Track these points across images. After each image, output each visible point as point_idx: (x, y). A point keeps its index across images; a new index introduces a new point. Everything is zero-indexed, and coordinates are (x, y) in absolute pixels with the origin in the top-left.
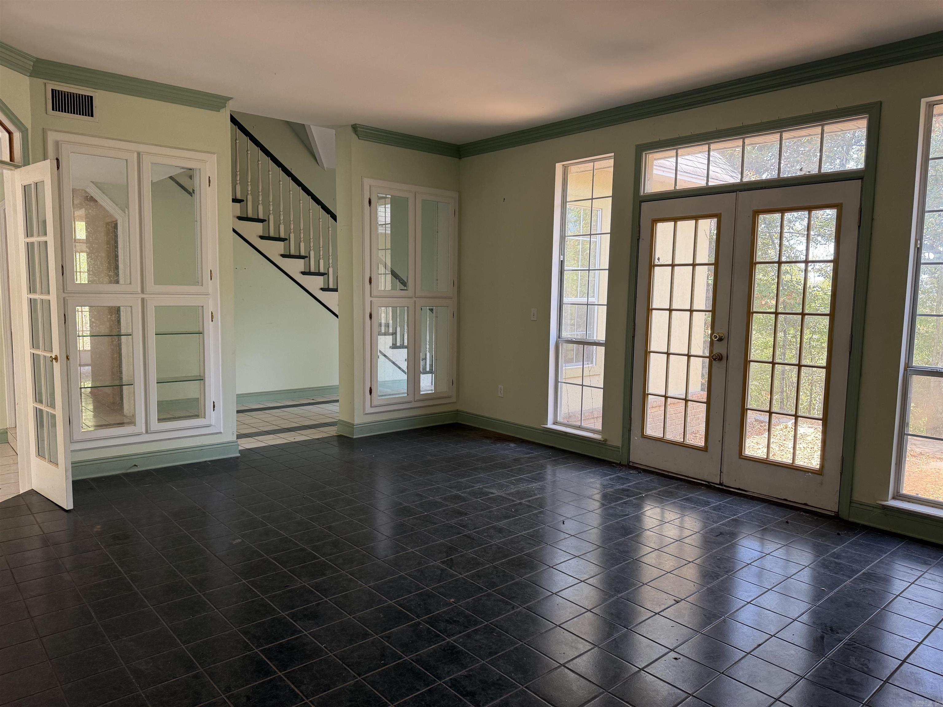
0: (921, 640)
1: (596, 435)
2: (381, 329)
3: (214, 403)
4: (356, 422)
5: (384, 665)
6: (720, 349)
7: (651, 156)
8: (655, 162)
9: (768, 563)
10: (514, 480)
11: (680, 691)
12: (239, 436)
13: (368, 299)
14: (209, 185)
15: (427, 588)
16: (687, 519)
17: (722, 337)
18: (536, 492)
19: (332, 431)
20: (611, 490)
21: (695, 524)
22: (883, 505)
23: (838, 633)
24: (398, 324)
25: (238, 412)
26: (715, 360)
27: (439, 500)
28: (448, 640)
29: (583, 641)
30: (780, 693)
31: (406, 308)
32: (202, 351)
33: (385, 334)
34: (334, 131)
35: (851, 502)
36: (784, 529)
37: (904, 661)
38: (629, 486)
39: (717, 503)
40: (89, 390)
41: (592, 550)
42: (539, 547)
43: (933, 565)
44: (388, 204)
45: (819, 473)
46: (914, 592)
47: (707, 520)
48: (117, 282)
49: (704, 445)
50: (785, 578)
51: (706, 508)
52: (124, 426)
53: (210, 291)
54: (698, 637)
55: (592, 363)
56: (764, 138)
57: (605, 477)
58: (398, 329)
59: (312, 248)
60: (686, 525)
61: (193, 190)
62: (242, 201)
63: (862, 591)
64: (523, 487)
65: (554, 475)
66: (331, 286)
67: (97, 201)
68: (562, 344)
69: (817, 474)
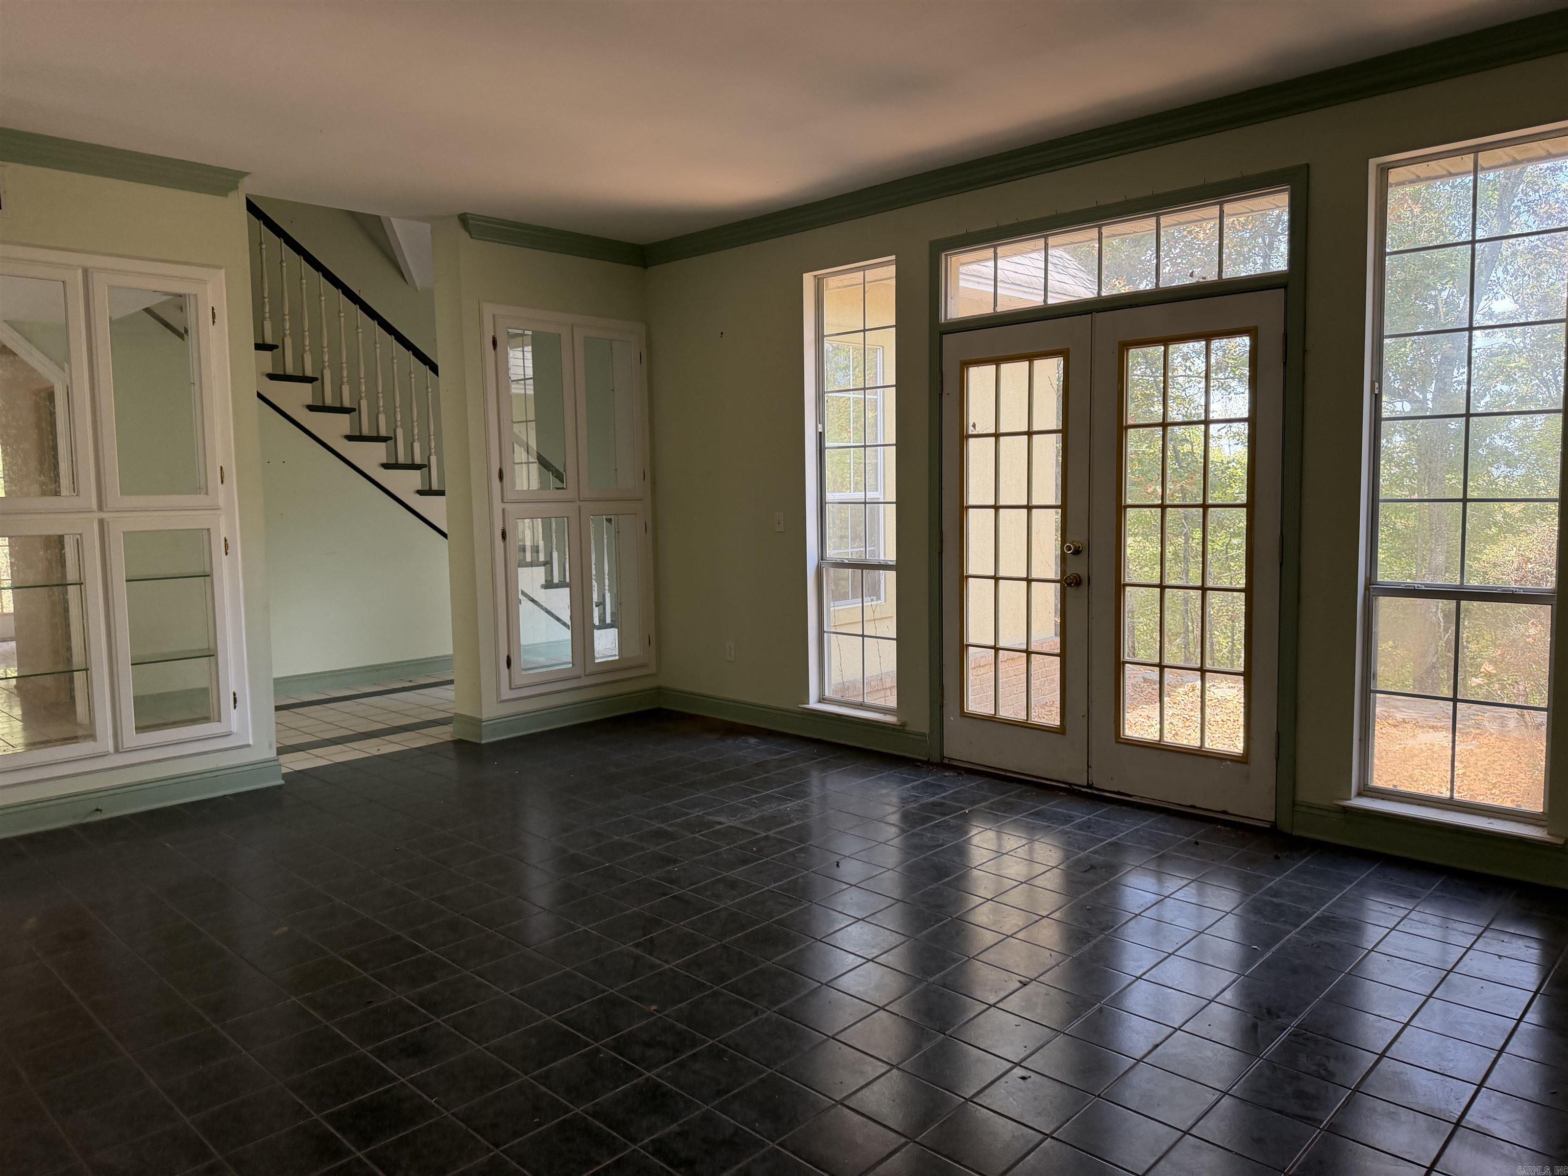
0: (1408, 1019)
1: (888, 716)
2: (525, 557)
3: (234, 694)
4: (484, 717)
5: (539, 1125)
6: (1078, 567)
7: (954, 258)
8: (963, 269)
9: (1170, 910)
10: (756, 798)
11: (1031, 1131)
12: (281, 751)
13: (498, 506)
14: (214, 322)
15: (611, 991)
16: (1037, 846)
17: (1079, 547)
18: (792, 816)
19: (444, 734)
20: (915, 806)
21: (1050, 853)
22: (1344, 807)
23: (1279, 1017)
24: (554, 546)
25: (277, 708)
26: (1069, 585)
27: (631, 840)
28: (648, 1074)
29: (872, 1059)
30: (1190, 1123)
31: (566, 519)
32: (210, 604)
33: (531, 565)
34: (428, 226)
35: (1294, 805)
36: (1193, 854)
37: (1382, 1055)
38: (943, 798)
39: (1083, 817)
40: (14, 682)
41: (884, 906)
42: (798, 909)
43: (1423, 898)
44: (527, 345)
45: (1242, 760)
46: (1398, 943)
47: (1069, 847)
48: (57, 493)
49: (1059, 724)
50: (1195, 934)
51: (1067, 828)
52: (78, 742)
53: (221, 502)
54: (1060, 1038)
55: (879, 598)
56: (1131, 225)
57: (905, 784)
58: (555, 555)
59: (399, 423)
60: (1038, 857)
61: (186, 331)
62: (276, 347)
63: (1315, 945)
64: (770, 809)
65: (823, 784)
66: (435, 487)
67: (15, 354)
68: (827, 570)
69: (1240, 762)
